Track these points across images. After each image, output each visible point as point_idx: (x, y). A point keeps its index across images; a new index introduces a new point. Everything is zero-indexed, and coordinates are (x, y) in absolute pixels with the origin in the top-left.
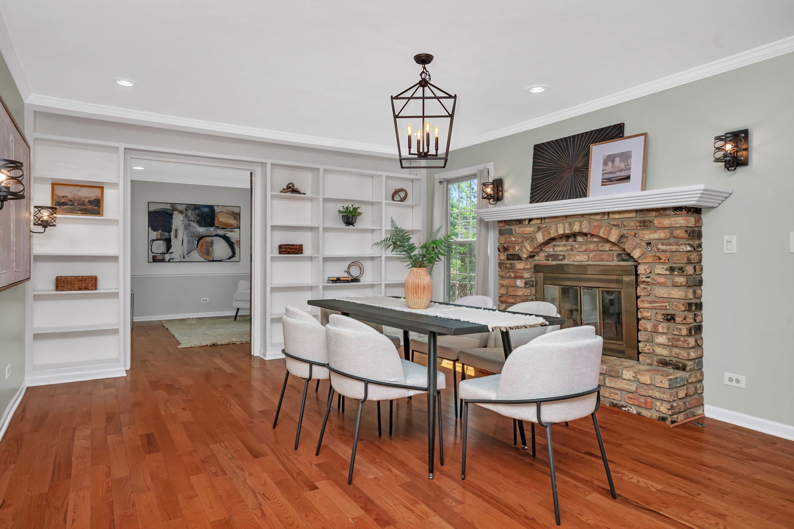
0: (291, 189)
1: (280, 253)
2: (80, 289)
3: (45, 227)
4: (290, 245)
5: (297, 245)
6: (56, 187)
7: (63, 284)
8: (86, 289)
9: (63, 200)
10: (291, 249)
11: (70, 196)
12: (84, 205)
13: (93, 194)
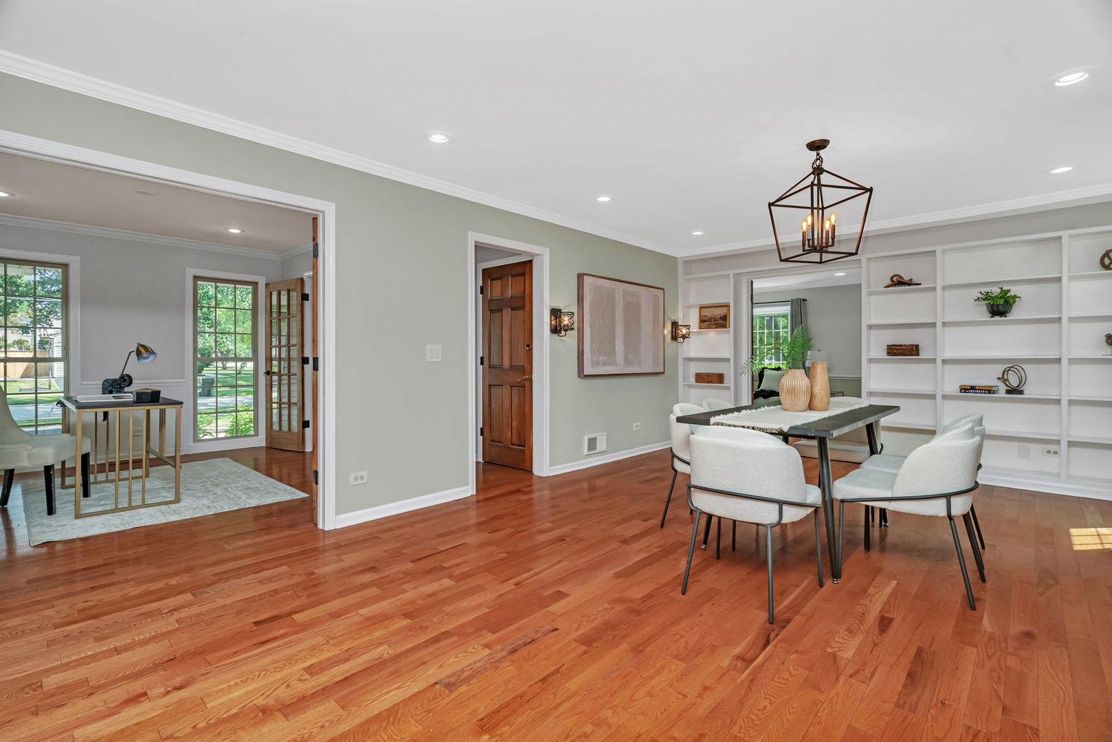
0: (898, 282)
1: (889, 354)
2: (708, 383)
3: (684, 339)
4: (897, 346)
5: (905, 345)
6: (702, 309)
7: (701, 378)
8: (712, 382)
9: (705, 319)
10: (897, 349)
11: (709, 315)
12: (716, 320)
13: (719, 312)
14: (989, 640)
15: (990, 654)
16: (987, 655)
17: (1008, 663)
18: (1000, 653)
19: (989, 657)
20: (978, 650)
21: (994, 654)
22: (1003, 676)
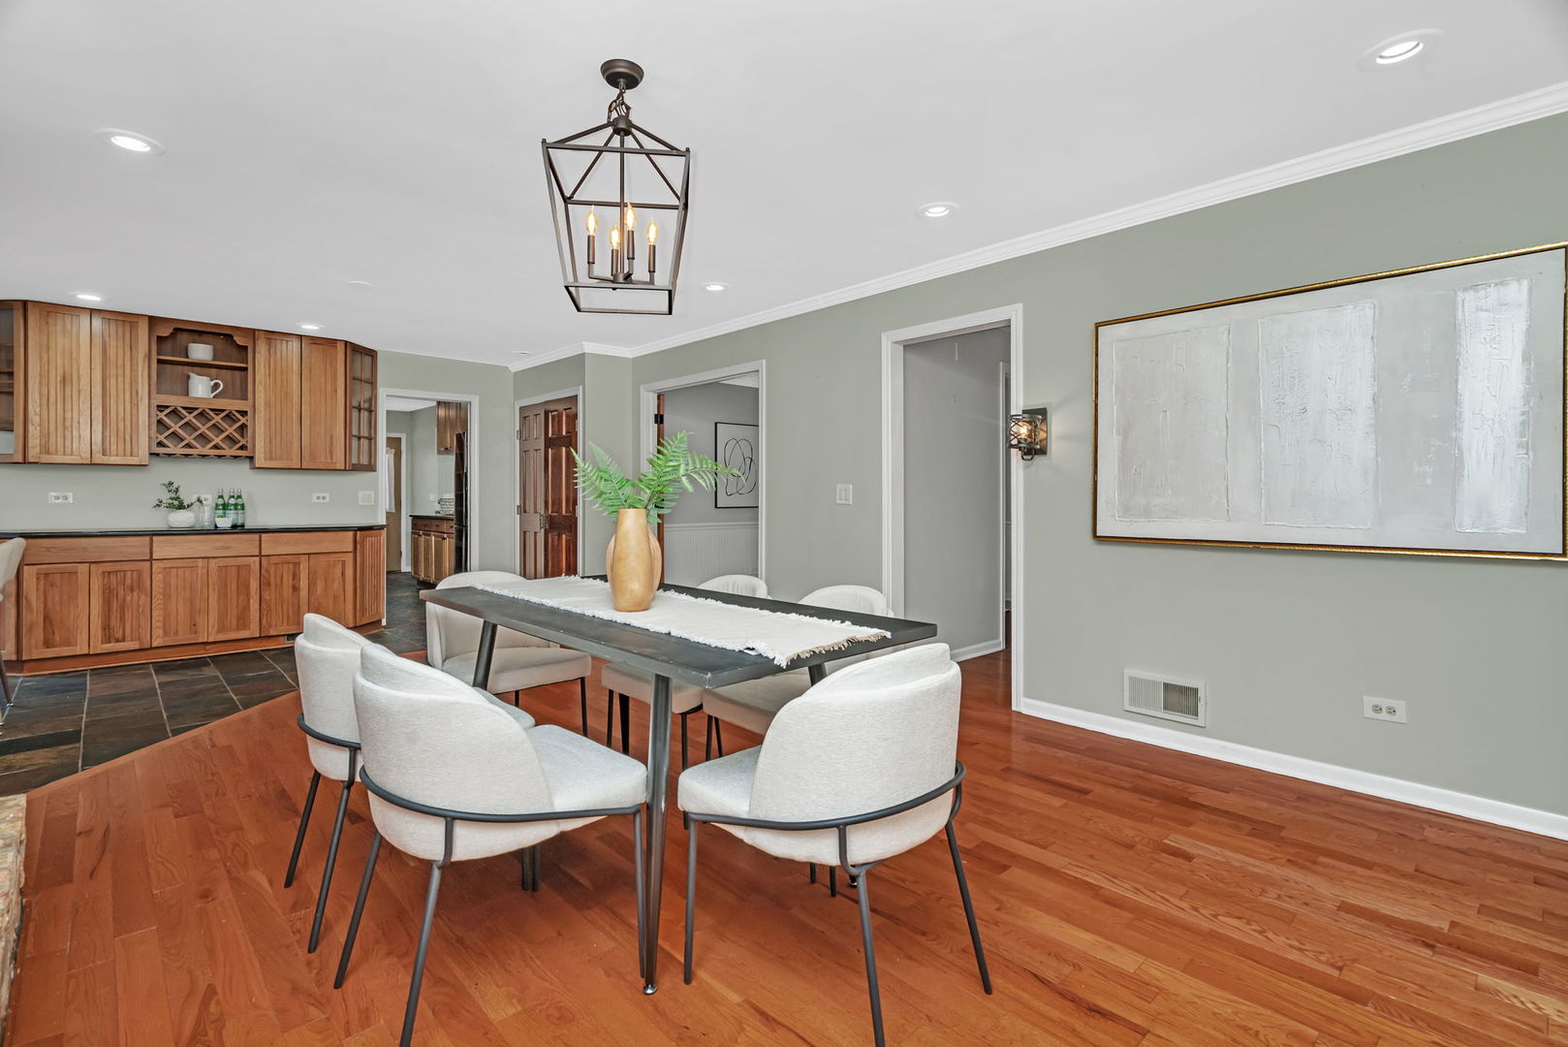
14: (246, 862)
15: (237, 848)
16: (238, 845)
17: (215, 851)
18: (229, 853)
19: (235, 845)
20: (250, 844)
21: (233, 849)
22: (215, 837)
